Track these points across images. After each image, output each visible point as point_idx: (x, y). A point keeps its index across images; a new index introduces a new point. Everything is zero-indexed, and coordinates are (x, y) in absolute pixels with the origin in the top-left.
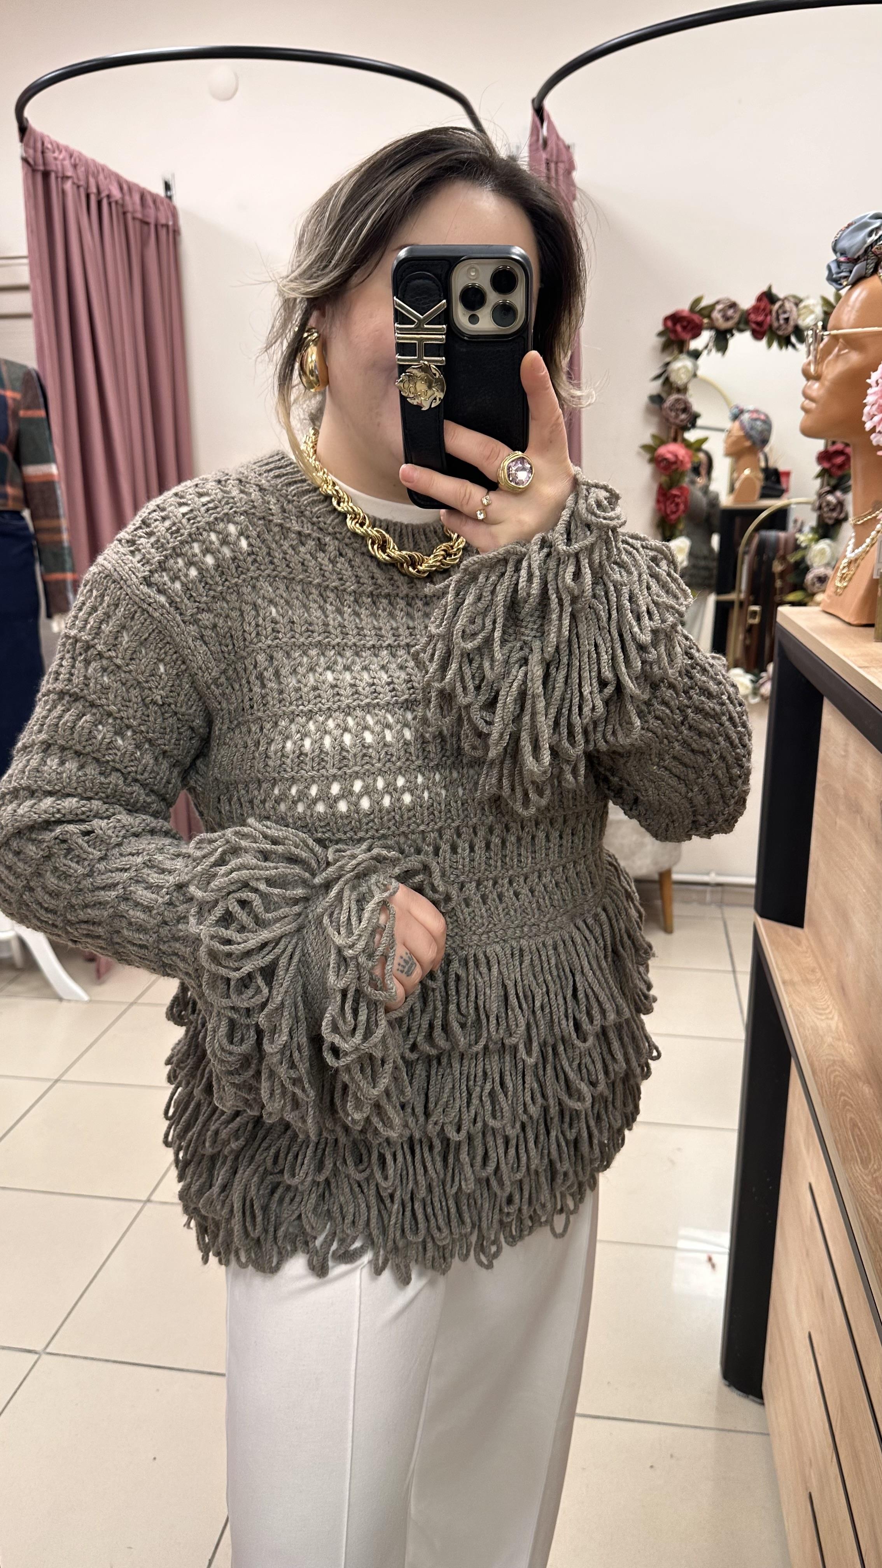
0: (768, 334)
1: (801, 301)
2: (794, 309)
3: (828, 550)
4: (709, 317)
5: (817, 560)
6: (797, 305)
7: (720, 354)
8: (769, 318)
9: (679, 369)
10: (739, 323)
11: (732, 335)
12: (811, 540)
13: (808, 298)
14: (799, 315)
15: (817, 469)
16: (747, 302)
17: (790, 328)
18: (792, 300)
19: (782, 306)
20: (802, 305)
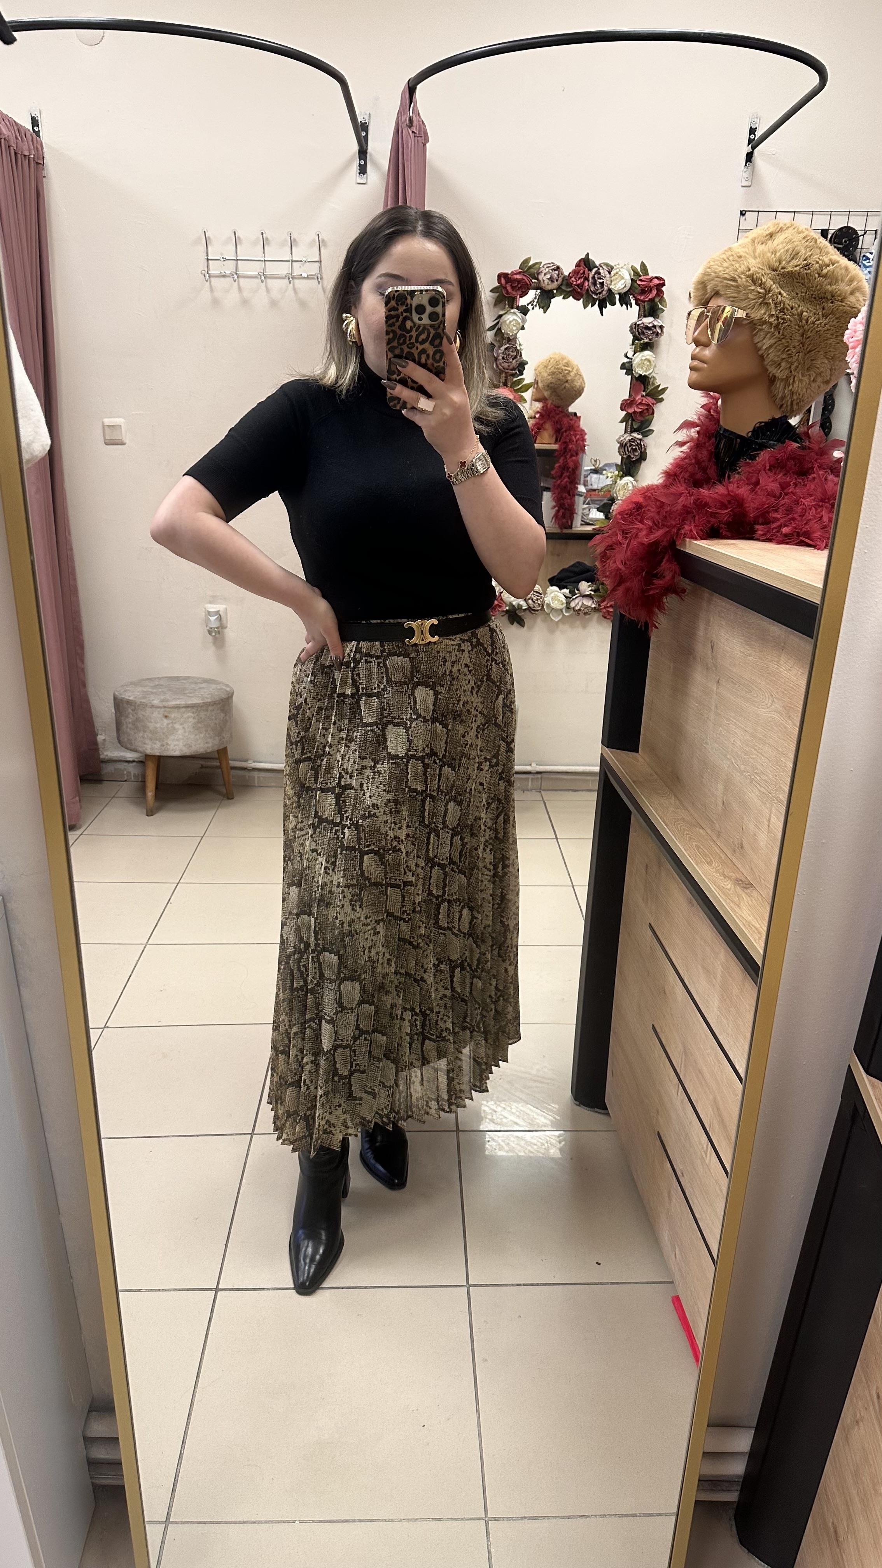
0: (584, 297)
1: (612, 268)
2: (608, 275)
4: (537, 279)
5: (621, 492)
6: (610, 273)
7: (543, 312)
8: (586, 282)
9: (510, 322)
10: (561, 285)
11: (554, 296)
12: (618, 475)
13: (619, 267)
14: (611, 281)
15: (623, 413)
16: (568, 267)
17: (604, 292)
19: (598, 272)
20: (612, 273)
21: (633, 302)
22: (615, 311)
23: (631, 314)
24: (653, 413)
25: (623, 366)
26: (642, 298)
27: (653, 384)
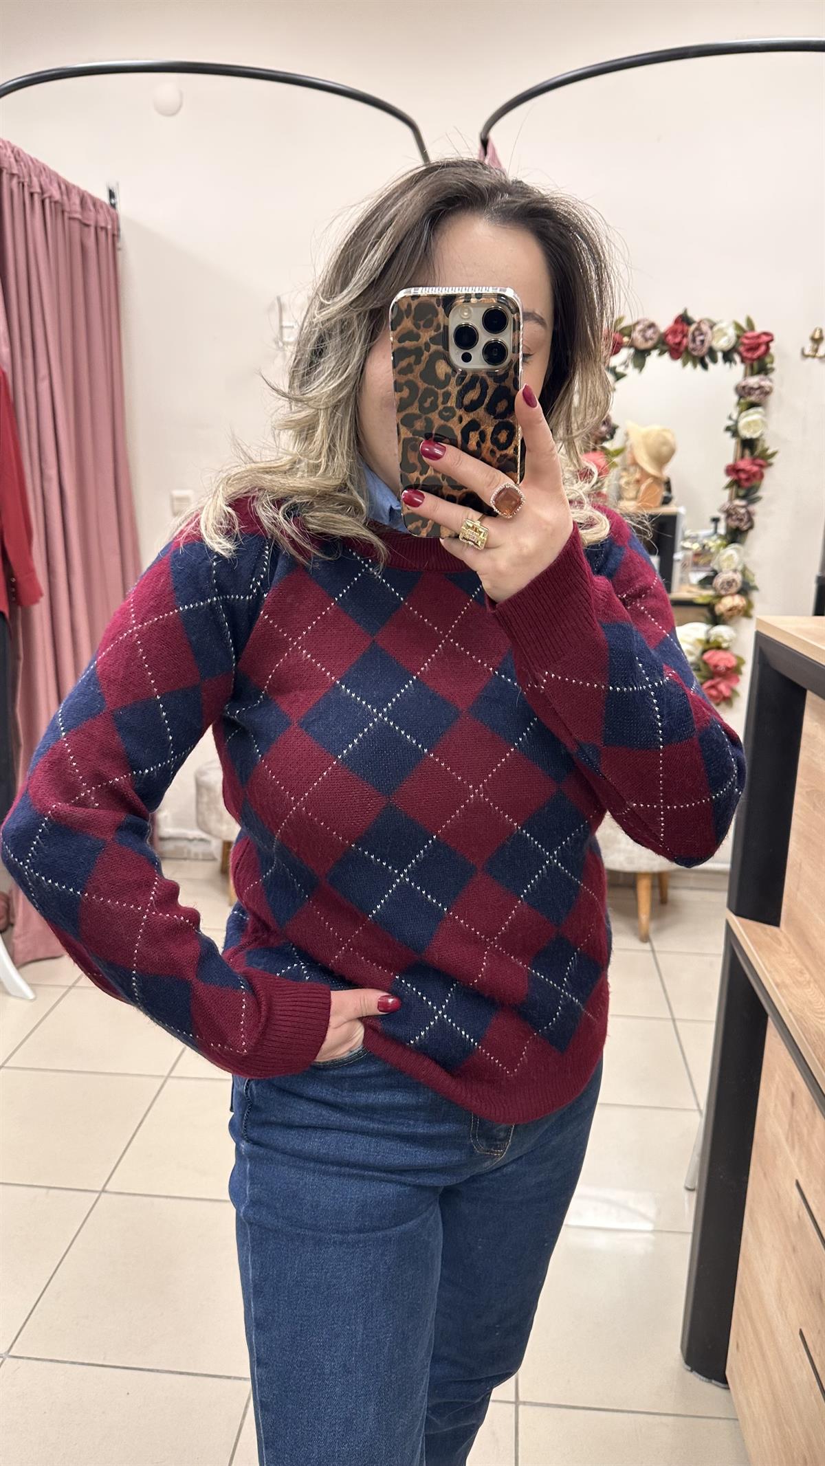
0: (684, 355)
1: (715, 324)
2: (709, 332)
3: (736, 557)
4: (629, 336)
5: (726, 564)
6: (711, 327)
7: (637, 371)
8: (685, 341)
10: (657, 343)
11: (649, 354)
12: (720, 546)
13: (721, 321)
14: (713, 338)
15: (727, 480)
16: (665, 323)
17: (705, 350)
18: (706, 322)
19: (698, 329)
20: (715, 329)
21: (737, 358)
22: (718, 369)
23: (736, 372)
24: (762, 476)
25: (728, 429)
26: (749, 355)
27: (763, 446)
